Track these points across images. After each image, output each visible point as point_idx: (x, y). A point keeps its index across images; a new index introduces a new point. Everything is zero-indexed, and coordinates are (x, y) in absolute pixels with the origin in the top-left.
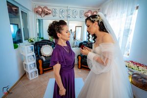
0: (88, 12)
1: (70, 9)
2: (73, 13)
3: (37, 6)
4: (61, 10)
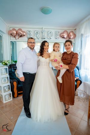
0: (63, 33)
1: (45, 30)
2: (48, 35)
3: (11, 29)
4: (36, 32)
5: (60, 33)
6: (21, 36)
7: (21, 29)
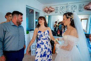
4: (62, 7)
5: (84, 6)
6: (51, 12)
7: (51, 7)
